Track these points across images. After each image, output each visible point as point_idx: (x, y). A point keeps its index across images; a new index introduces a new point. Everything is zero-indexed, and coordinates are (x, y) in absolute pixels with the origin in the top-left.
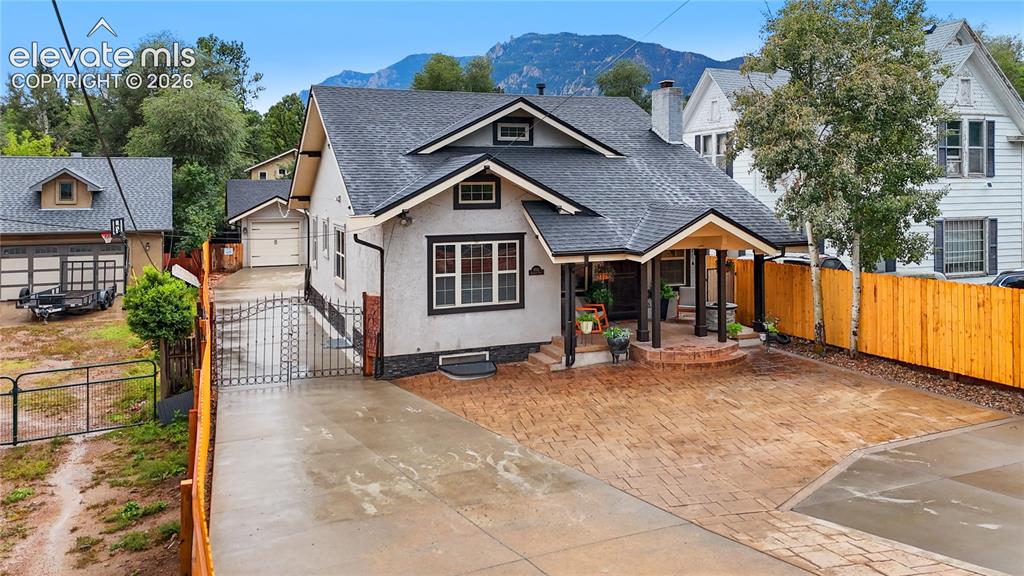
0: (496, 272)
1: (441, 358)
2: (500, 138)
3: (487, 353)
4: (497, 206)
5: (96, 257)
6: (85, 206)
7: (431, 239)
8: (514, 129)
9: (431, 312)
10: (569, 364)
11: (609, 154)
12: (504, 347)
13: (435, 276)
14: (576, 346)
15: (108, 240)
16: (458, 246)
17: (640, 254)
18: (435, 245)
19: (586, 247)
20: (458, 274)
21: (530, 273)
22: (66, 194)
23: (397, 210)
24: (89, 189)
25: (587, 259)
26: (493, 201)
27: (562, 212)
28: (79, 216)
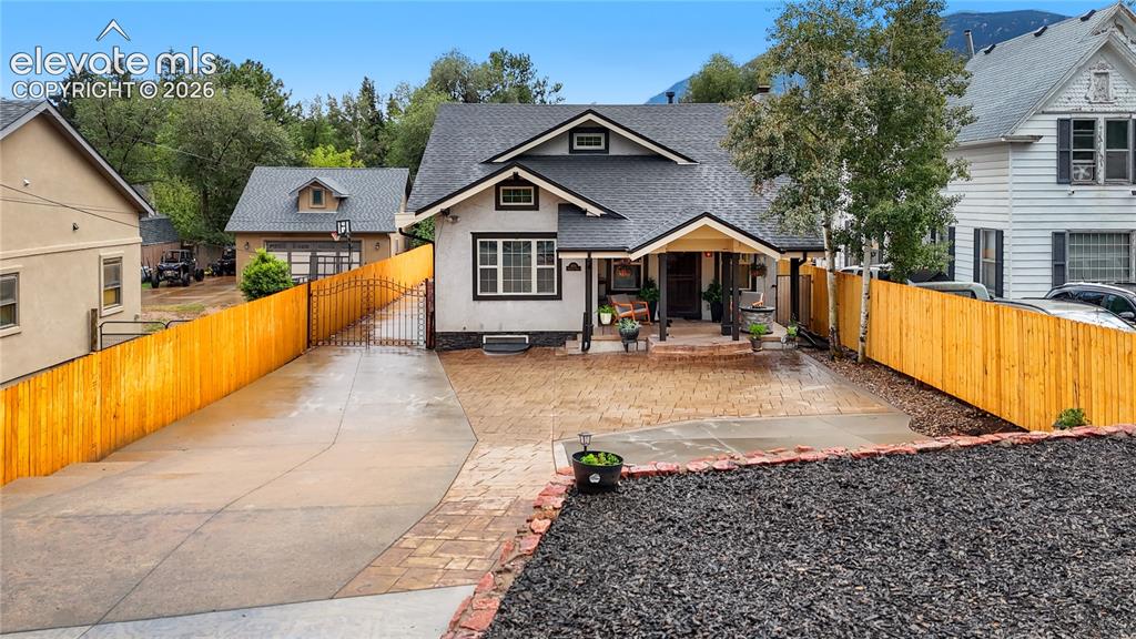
0: (535, 267)
1: (484, 337)
2: (576, 147)
3: (527, 337)
4: (536, 208)
5: (338, 253)
6: (332, 210)
7: (475, 236)
8: (591, 138)
9: (476, 298)
10: (585, 350)
11: (681, 161)
12: (542, 333)
13: (479, 267)
14: (592, 334)
15: (337, 238)
16: (500, 242)
17: (631, 252)
18: (479, 240)
19: (591, 245)
20: (500, 267)
21: (568, 269)
22: (317, 199)
23: (436, 210)
24: (334, 195)
25: (589, 256)
26: (532, 203)
27: (588, 214)
28: (323, 218)
